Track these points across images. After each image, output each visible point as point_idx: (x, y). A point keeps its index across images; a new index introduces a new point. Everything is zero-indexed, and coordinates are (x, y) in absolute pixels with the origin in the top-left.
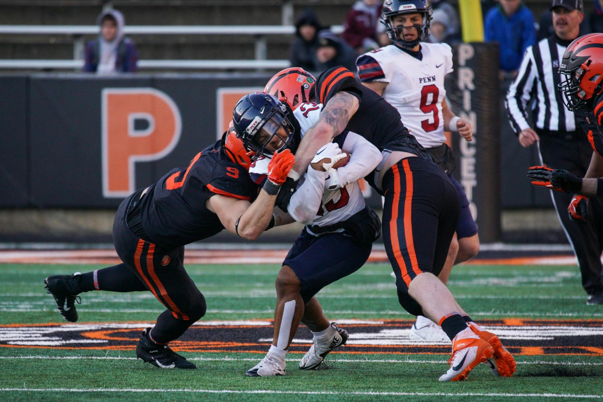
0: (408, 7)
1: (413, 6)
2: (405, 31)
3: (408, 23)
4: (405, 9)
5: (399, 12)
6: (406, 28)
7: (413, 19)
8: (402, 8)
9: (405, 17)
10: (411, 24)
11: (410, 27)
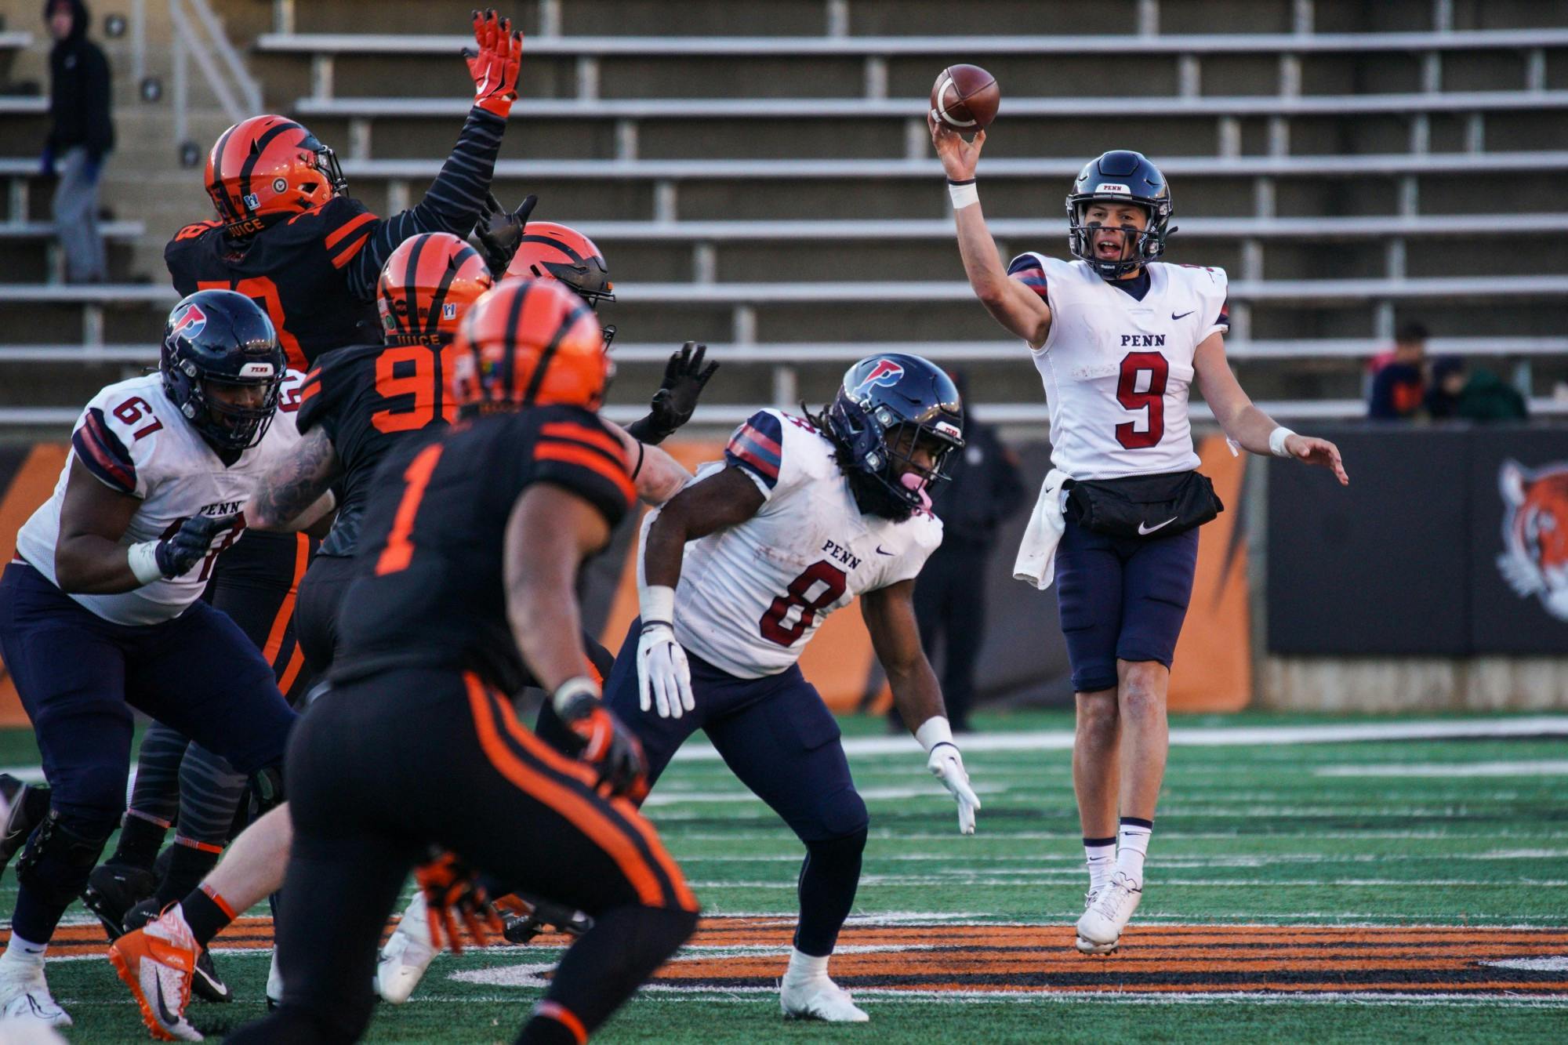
0: (1114, 188)
1: (1125, 189)
2: (1101, 236)
3: (1111, 220)
4: (1107, 191)
5: (1095, 197)
6: (1104, 229)
7: (1120, 215)
8: (1101, 188)
9: (1108, 207)
10: (1118, 225)
11: (1113, 230)
